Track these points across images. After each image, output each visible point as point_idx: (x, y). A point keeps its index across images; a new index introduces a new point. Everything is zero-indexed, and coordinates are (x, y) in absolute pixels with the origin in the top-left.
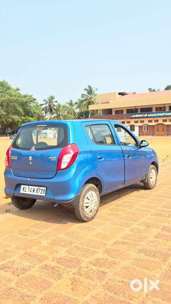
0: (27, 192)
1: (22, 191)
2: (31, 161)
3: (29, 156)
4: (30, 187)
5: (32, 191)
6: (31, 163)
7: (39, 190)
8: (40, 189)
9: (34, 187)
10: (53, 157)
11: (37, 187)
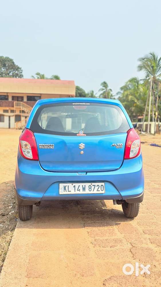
0: (73, 192)
1: (62, 192)
2: (83, 150)
3: (80, 143)
4: (77, 185)
5: (81, 190)
6: (82, 152)
7: (93, 187)
8: (95, 186)
9: (84, 184)
10: (118, 144)
11: (90, 184)
